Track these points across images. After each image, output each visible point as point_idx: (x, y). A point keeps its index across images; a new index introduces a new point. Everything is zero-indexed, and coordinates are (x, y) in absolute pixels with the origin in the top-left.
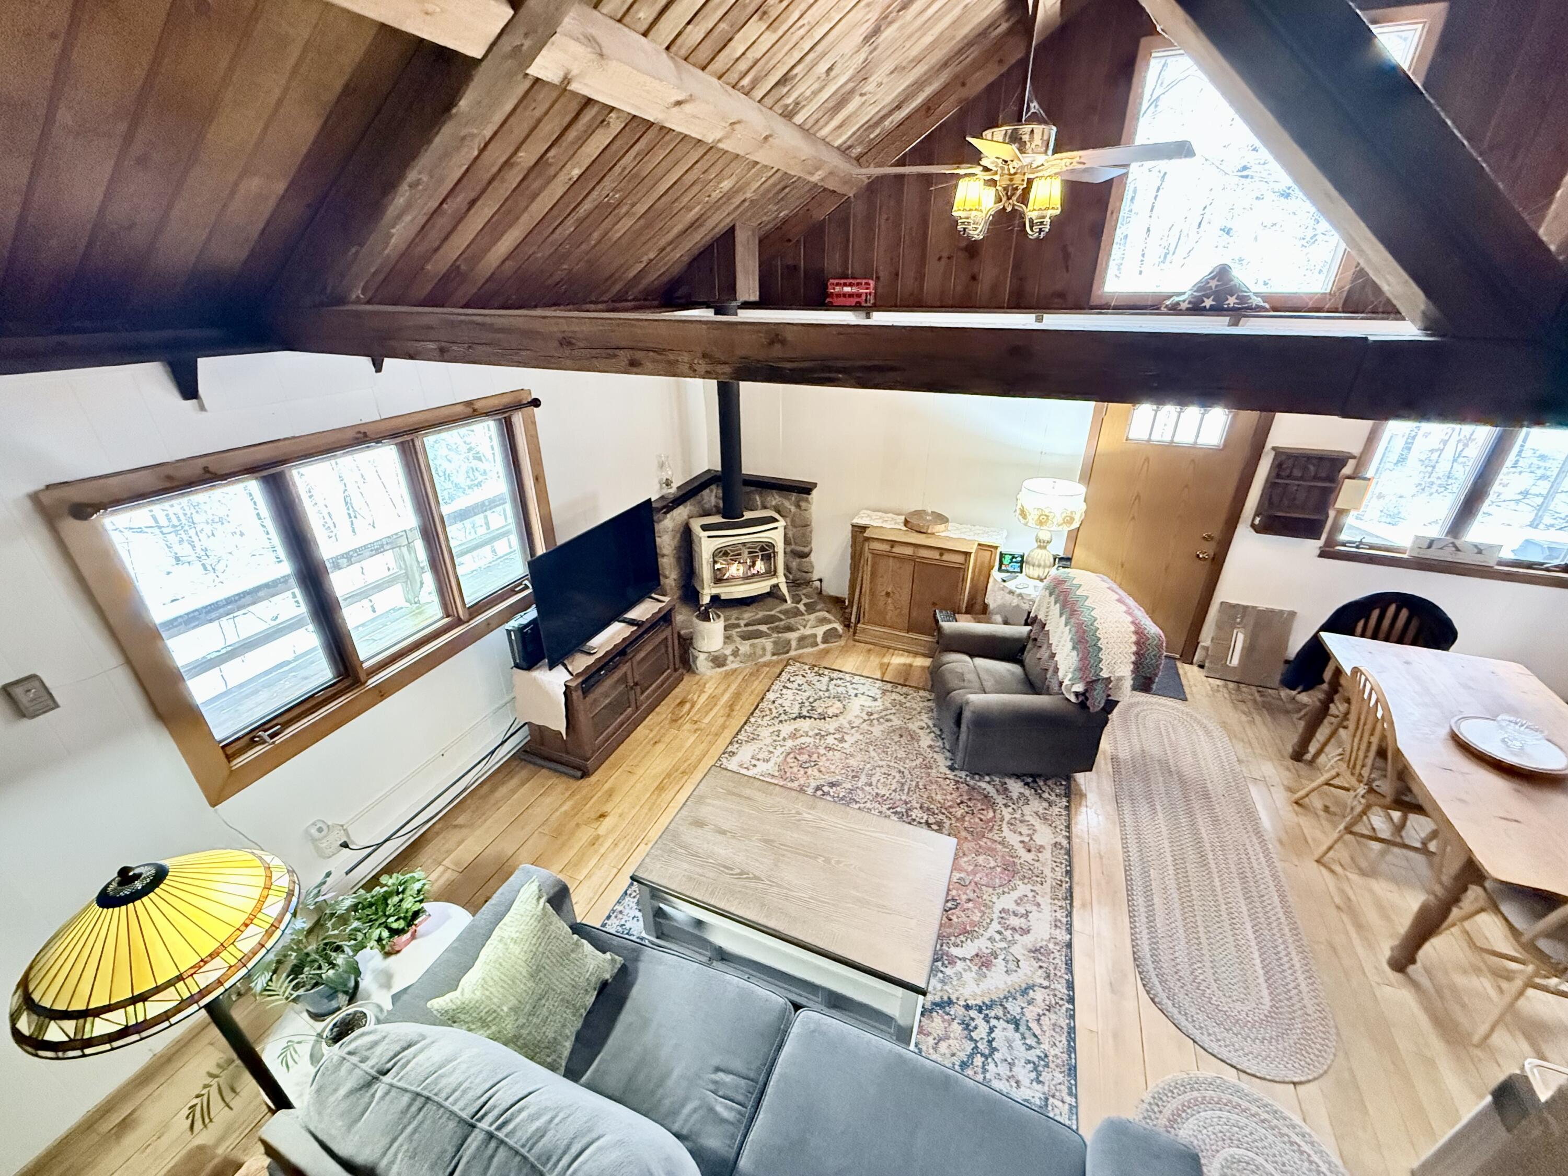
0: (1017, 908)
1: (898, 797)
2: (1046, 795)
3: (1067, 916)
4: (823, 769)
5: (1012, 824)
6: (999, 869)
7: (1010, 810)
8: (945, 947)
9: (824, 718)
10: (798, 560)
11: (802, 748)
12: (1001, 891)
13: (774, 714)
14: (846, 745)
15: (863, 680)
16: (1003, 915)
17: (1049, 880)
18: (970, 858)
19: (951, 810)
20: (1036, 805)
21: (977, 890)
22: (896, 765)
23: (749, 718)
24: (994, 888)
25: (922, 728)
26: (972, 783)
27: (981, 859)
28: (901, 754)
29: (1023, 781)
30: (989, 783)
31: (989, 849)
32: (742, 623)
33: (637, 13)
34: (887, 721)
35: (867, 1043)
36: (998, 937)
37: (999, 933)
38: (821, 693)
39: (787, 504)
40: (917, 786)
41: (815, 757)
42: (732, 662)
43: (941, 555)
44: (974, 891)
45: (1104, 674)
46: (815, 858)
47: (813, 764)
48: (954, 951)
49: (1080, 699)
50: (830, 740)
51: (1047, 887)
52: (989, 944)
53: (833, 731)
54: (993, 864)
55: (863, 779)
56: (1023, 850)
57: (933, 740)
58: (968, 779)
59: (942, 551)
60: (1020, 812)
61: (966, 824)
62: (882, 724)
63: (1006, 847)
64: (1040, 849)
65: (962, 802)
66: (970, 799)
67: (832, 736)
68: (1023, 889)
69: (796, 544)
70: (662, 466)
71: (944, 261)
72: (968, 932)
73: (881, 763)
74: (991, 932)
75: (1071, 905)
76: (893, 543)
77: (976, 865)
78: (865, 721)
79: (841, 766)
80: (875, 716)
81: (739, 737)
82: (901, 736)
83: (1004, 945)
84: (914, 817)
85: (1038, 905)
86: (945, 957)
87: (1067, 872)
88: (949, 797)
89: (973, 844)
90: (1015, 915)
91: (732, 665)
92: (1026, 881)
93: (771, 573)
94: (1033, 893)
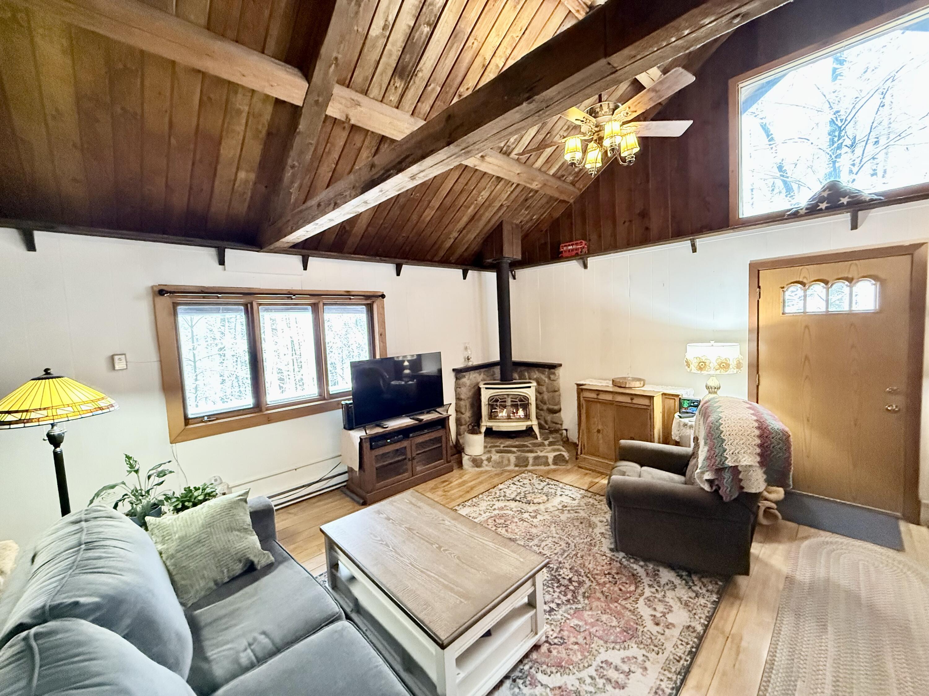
0: (622, 664)
1: (556, 558)
2: (696, 588)
3: (673, 689)
4: (509, 530)
5: (649, 600)
6: (618, 630)
7: (653, 590)
8: (533, 671)
9: (529, 503)
10: (551, 415)
11: (503, 516)
12: (611, 646)
13: (497, 496)
14: (535, 520)
15: (571, 488)
16: (604, 665)
17: (666, 654)
18: (595, 613)
19: (596, 576)
20: (683, 593)
21: (588, 638)
22: (567, 539)
23: (479, 495)
24: (606, 642)
25: (601, 522)
26: (625, 562)
27: (604, 618)
28: (576, 533)
29: (676, 572)
30: (642, 567)
31: (619, 613)
32: (502, 446)
33: (389, 97)
34: (576, 512)
35: (370, 659)
36: (588, 680)
37: (592, 677)
38: (536, 490)
39: (543, 377)
40: (576, 555)
41: (508, 522)
42: (487, 465)
43: (632, 399)
44: (585, 638)
45: (730, 463)
46: (432, 544)
47: (504, 526)
48: (540, 677)
49: (714, 488)
50: (526, 515)
51: (662, 658)
52: (577, 683)
53: (530, 511)
54: (615, 623)
55: (536, 541)
56: (651, 622)
57: (607, 530)
58: (623, 560)
59: (633, 396)
60: (663, 593)
61: (604, 589)
62: (570, 513)
63: (636, 616)
64: (669, 626)
65: (609, 574)
66: (617, 573)
67: (529, 514)
68: (634, 651)
69: (550, 404)
70: (466, 348)
71: (627, 224)
72: (562, 667)
73: (555, 535)
74: (584, 674)
75: (683, 681)
76: (598, 392)
77: (597, 620)
78: (558, 509)
79: (524, 531)
80: (568, 508)
81: (466, 503)
82: (581, 523)
83: (592, 689)
84: (561, 573)
85: (645, 669)
86: (529, 678)
87: (690, 652)
88: (599, 568)
89: (603, 605)
90: (616, 668)
91: (486, 467)
92: (642, 646)
93: (527, 417)
94: (644, 658)
